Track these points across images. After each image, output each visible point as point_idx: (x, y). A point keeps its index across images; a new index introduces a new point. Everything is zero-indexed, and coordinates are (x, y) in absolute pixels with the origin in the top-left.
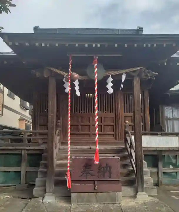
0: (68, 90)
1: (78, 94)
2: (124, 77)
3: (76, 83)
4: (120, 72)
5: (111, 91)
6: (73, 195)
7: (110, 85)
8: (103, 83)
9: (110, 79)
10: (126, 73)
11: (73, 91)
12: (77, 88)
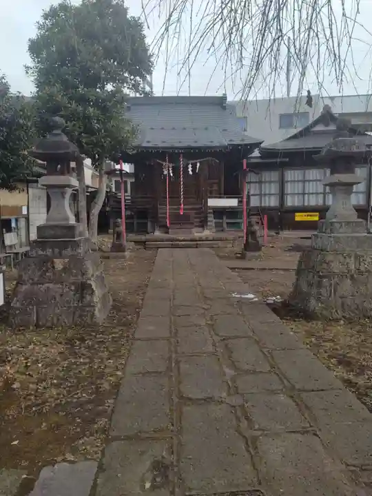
0: (166, 172)
1: (172, 175)
2: (198, 165)
3: (170, 169)
4: (195, 161)
5: (191, 173)
6: (170, 230)
7: (190, 169)
8: (186, 168)
9: (190, 166)
10: (200, 162)
11: (169, 173)
12: (171, 171)
